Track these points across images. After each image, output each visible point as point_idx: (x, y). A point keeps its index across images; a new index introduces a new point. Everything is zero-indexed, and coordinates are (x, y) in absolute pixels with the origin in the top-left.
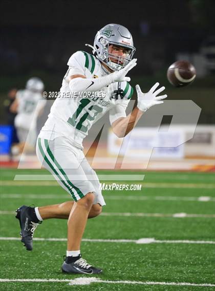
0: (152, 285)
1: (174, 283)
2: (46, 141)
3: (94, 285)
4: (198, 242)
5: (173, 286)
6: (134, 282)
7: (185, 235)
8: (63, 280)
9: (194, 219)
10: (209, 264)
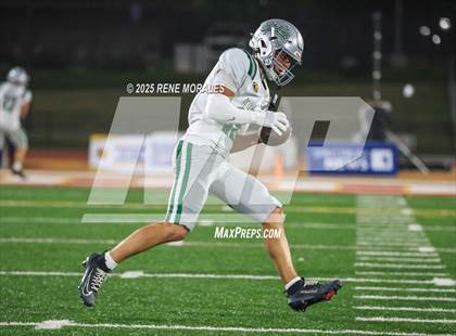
0: (138, 329)
1: (165, 327)
3: (67, 329)
4: (197, 276)
5: (165, 331)
6: (116, 326)
7: (182, 267)
8: (28, 324)
9: (192, 248)
10: (209, 303)
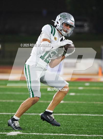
0: (47, 135)
1: (57, 134)
2: (28, 66)
3: (19, 135)
4: (69, 114)
5: (57, 136)
6: (38, 134)
7: (63, 111)
8: (4, 133)
9: (67, 104)
10: (74, 125)
